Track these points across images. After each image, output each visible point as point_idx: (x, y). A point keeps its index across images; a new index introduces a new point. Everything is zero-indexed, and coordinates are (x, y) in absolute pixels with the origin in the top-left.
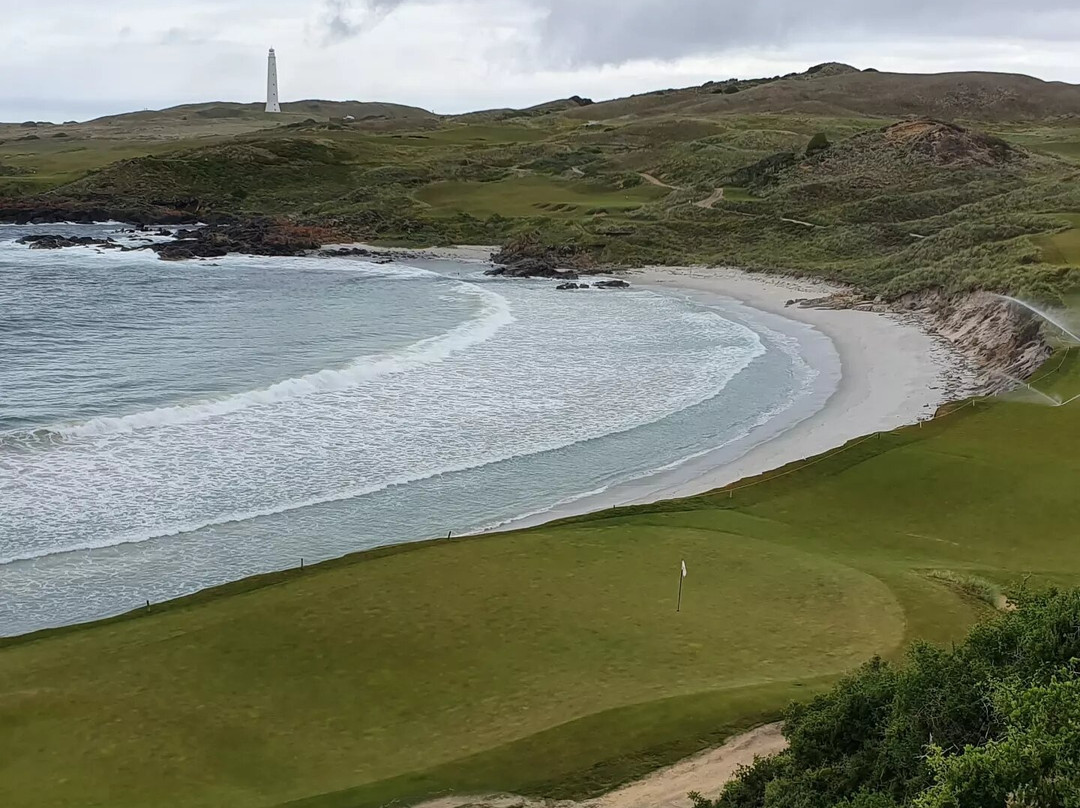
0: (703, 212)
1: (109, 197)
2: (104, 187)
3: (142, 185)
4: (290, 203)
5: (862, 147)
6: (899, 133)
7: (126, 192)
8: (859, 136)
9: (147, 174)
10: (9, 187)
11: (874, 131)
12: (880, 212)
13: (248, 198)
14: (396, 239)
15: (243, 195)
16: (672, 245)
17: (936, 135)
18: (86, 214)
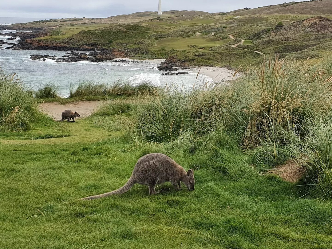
0: (232, 49)
1: (71, 43)
2: (71, 39)
3: (82, 39)
4: (125, 45)
5: (294, 26)
6: (308, 22)
7: (76, 41)
8: (294, 23)
9: (84, 36)
10: (50, 39)
11: (300, 21)
12: (285, 49)
13: (113, 43)
14: (138, 57)
15: (112, 42)
16: (216, 60)
17: (318, 23)
18: (62, 48)
